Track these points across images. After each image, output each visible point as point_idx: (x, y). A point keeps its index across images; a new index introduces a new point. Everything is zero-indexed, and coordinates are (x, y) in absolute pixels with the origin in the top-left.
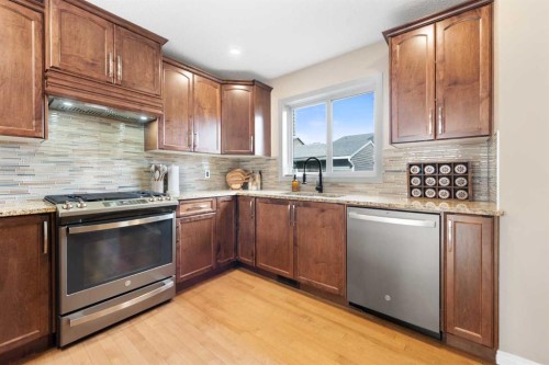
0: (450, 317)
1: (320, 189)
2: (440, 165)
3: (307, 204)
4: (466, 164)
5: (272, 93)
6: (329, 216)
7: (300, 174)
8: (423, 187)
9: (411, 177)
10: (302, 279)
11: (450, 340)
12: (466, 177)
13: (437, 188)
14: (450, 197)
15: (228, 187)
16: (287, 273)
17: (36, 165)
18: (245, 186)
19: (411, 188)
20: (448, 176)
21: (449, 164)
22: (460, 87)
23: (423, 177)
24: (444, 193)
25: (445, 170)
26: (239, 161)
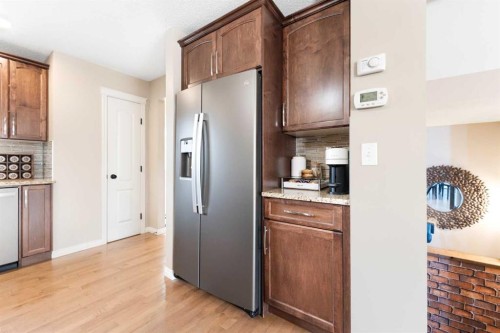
2: (10, 156)
4: (30, 156)
12: (30, 164)
13: (7, 172)
14: (18, 178)
20: (17, 164)
21: (18, 156)
22: (27, 109)
25: (14, 159)
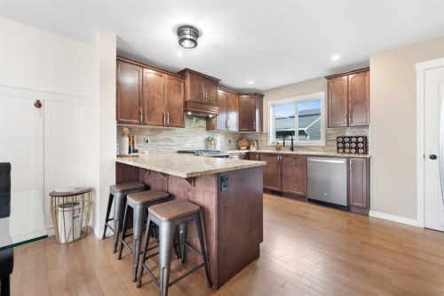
0: (351, 199)
1: (292, 150)
2: (351, 137)
3: (287, 156)
4: (363, 137)
5: (264, 98)
6: (299, 161)
7: (281, 142)
8: (344, 148)
9: (338, 143)
10: (285, 190)
11: (352, 209)
12: (363, 143)
13: (350, 148)
14: (356, 152)
15: (239, 149)
16: (277, 189)
17: (175, 138)
18: (248, 148)
19: (338, 148)
21: (355, 137)
22: (359, 104)
23: (344, 143)
24: (353, 151)
25: (354, 140)
26: (243, 134)
